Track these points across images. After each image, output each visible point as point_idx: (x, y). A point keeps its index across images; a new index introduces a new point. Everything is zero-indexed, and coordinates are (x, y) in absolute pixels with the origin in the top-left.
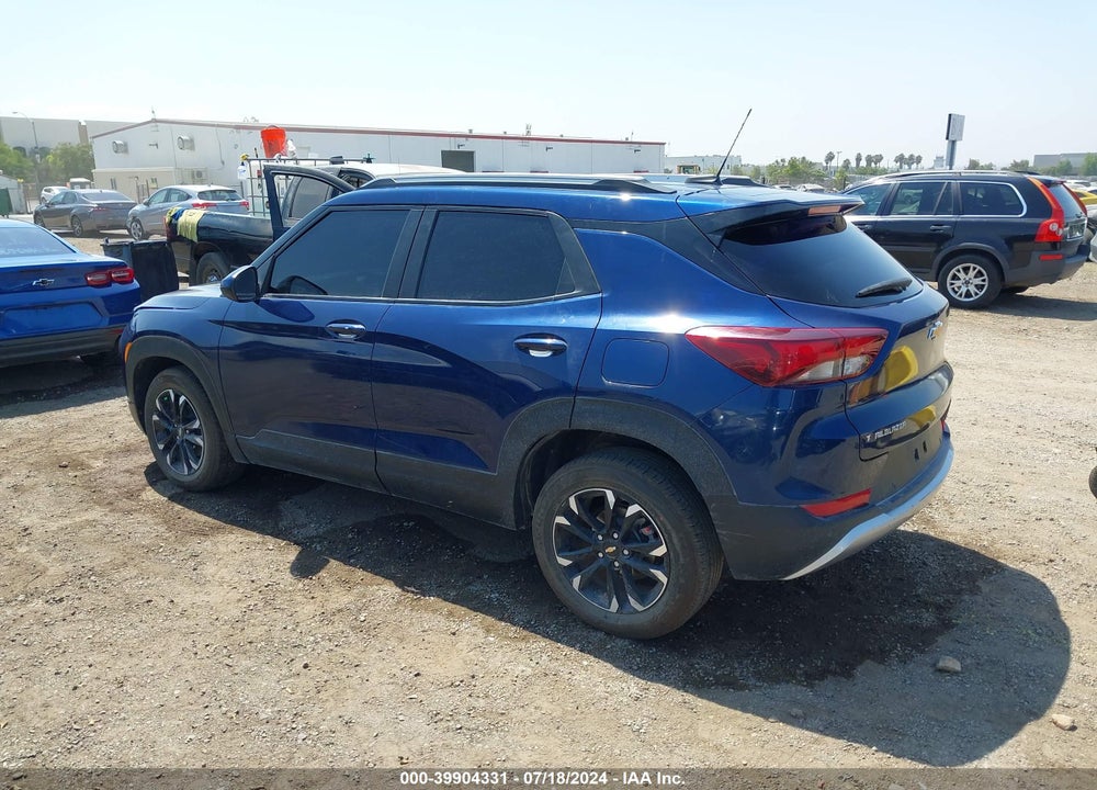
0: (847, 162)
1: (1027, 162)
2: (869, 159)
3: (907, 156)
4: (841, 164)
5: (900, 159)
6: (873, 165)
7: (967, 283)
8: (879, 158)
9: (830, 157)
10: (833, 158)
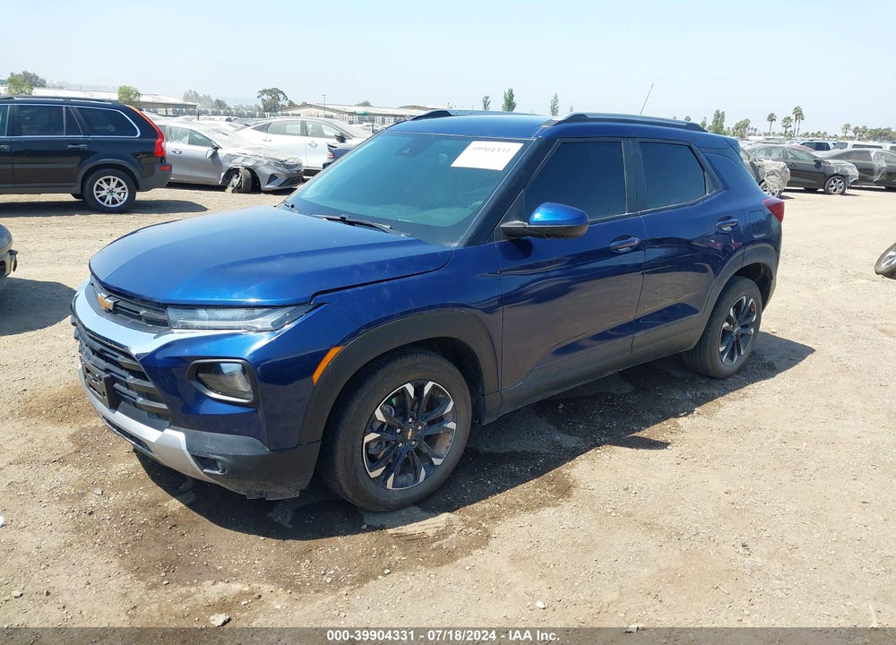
7: (111, 192)
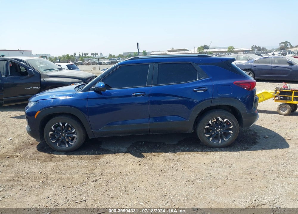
0: (80, 55)
1: (122, 54)
2: (85, 54)
3: (94, 53)
4: (78, 56)
5: (93, 54)
6: (86, 56)
8: (87, 54)
9: (75, 54)
10: (76, 54)
